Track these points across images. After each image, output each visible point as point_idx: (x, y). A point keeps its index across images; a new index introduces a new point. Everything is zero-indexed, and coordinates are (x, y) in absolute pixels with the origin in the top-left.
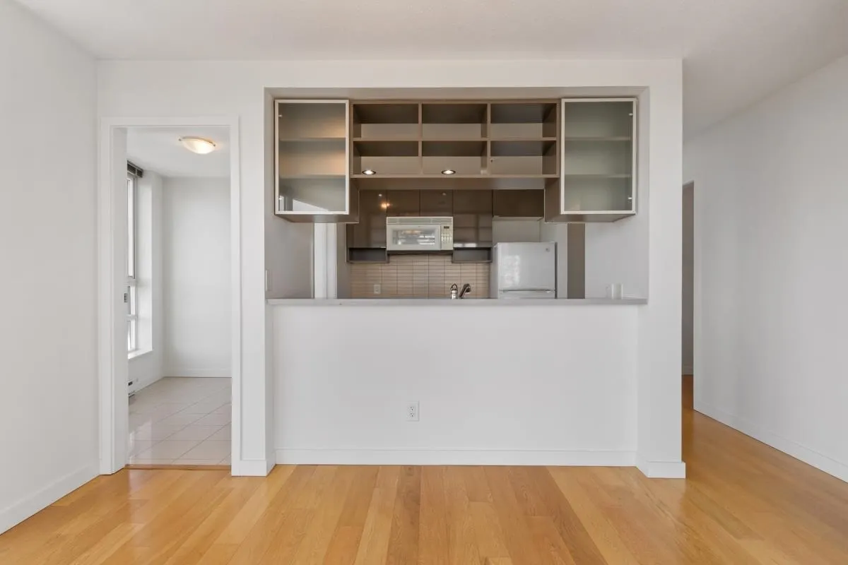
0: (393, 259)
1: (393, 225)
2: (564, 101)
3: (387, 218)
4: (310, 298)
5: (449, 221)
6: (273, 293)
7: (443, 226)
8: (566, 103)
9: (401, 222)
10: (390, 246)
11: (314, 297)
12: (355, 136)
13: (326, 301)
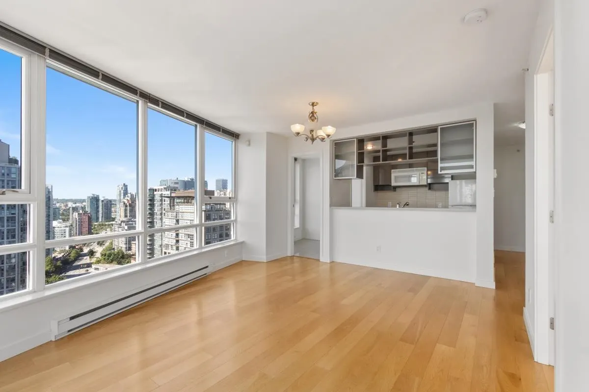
1: (394, 174)
2: (439, 127)
3: (392, 170)
4: (349, 206)
5: (424, 170)
6: (334, 204)
7: (420, 173)
8: (441, 128)
9: (399, 172)
10: (393, 184)
11: (351, 206)
12: (359, 150)
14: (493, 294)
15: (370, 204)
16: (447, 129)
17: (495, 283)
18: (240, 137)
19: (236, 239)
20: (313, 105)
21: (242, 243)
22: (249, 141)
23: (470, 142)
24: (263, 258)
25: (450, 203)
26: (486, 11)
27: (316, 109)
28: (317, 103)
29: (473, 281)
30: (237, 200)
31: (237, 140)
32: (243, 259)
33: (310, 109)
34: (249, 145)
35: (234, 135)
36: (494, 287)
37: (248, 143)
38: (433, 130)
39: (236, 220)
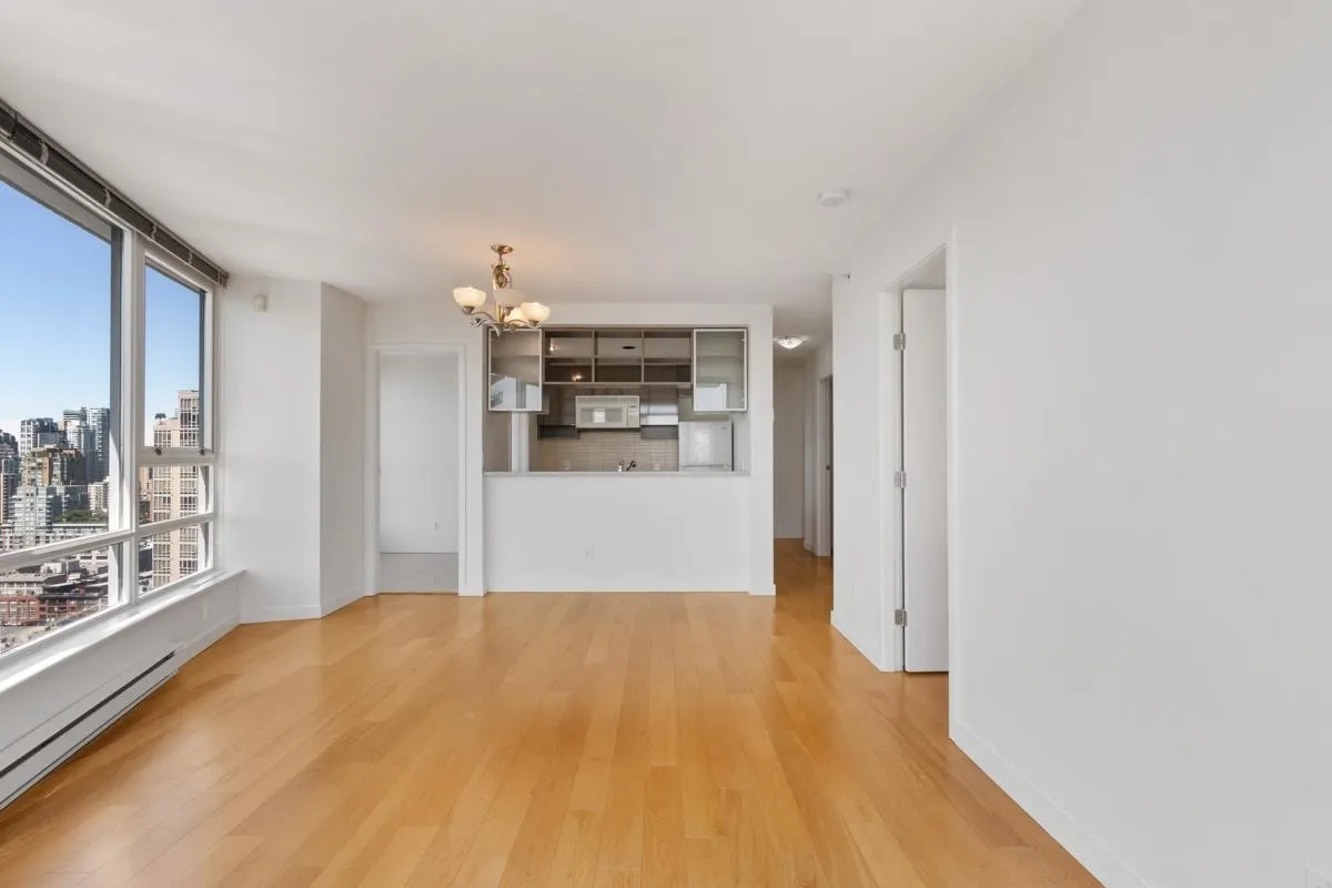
0: (583, 435)
1: (581, 403)
2: (695, 330)
3: (577, 397)
4: (507, 470)
5: (635, 400)
6: (487, 467)
7: (629, 405)
8: (698, 333)
9: (591, 400)
10: (579, 424)
11: (510, 470)
13: (519, 473)
14: (773, 603)
15: (538, 464)
16: (710, 335)
17: (774, 586)
18: (232, 284)
19: (215, 569)
20: (501, 250)
21: (243, 575)
22: (265, 298)
23: (739, 360)
24: (313, 608)
25: (682, 461)
26: (848, 192)
27: (508, 260)
28: (511, 250)
29: (746, 590)
30: (216, 458)
31: (220, 289)
32: (243, 621)
33: (494, 258)
34: (265, 307)
35: (215, 274)
36: (774, 594)
37: (259, 302)
38: (685, 333)
39: (215, 515)
